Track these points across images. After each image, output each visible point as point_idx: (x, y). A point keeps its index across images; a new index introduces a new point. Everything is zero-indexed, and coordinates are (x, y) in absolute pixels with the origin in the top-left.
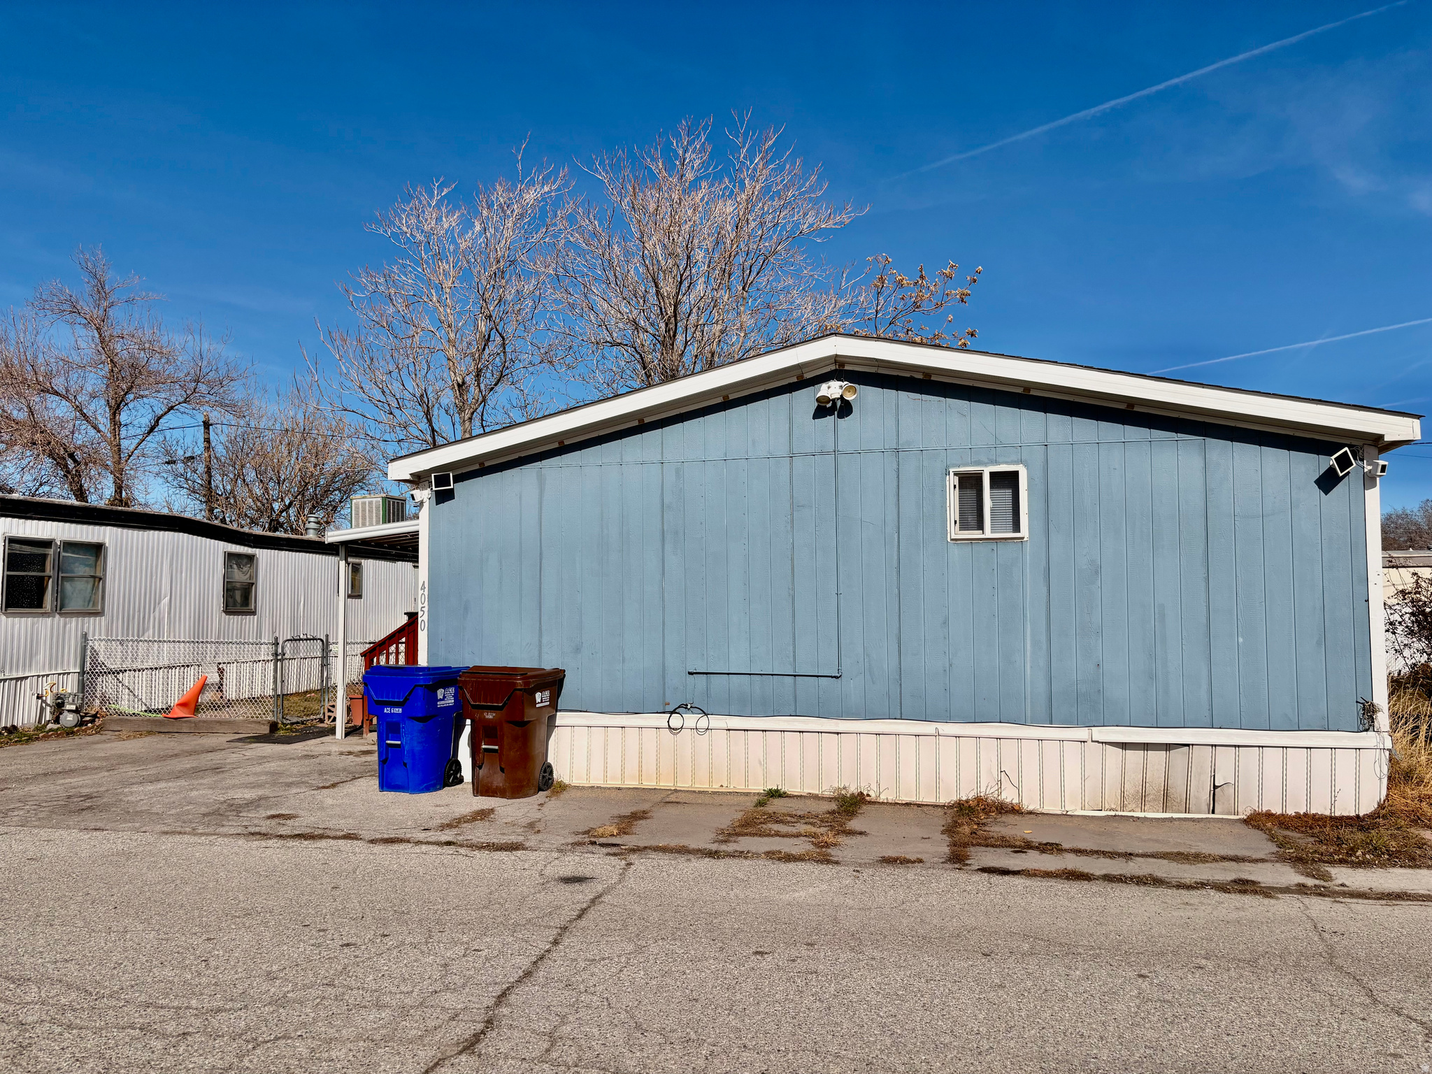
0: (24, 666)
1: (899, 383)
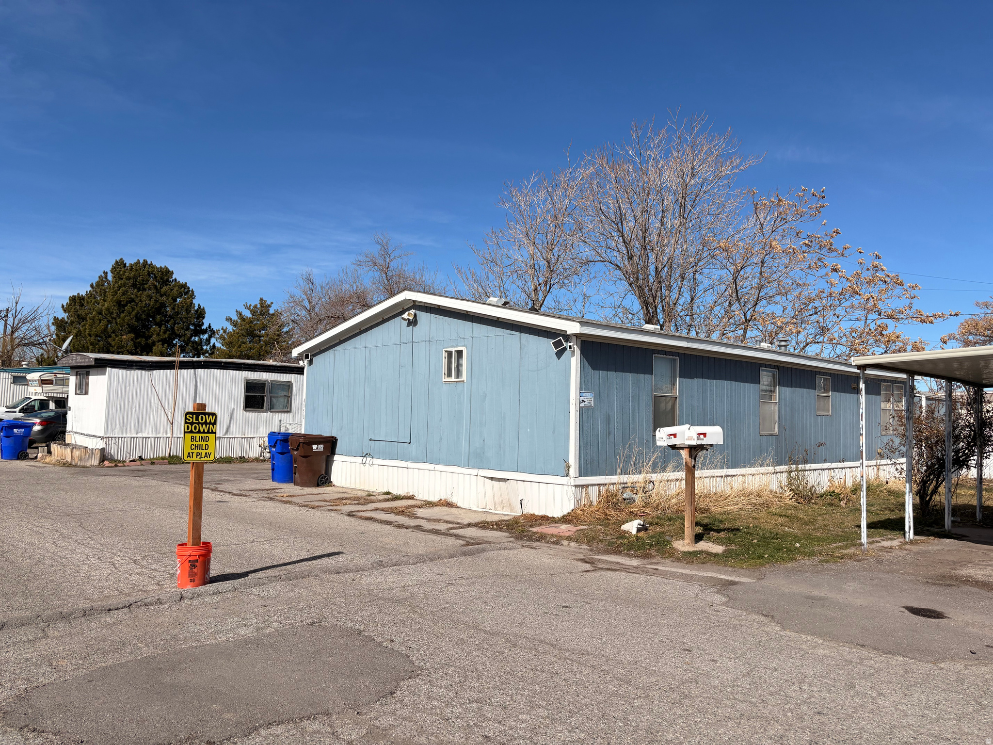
0: (254, 432)
1: (431, 310)
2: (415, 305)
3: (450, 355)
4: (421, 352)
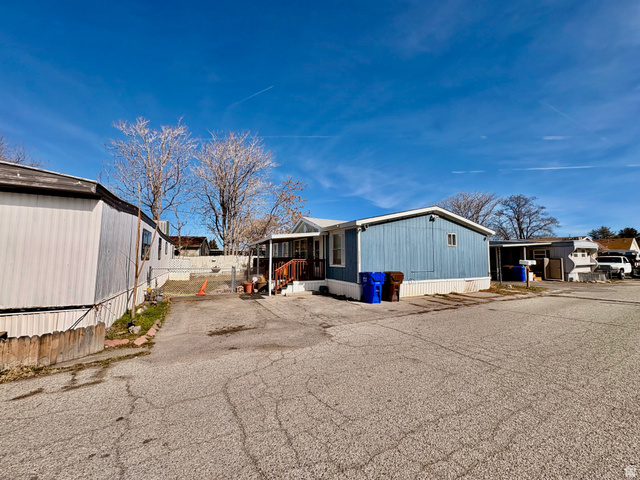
1: (440, 217)
2: (433, 213)
3: (450, 236)
4: (437, 233)
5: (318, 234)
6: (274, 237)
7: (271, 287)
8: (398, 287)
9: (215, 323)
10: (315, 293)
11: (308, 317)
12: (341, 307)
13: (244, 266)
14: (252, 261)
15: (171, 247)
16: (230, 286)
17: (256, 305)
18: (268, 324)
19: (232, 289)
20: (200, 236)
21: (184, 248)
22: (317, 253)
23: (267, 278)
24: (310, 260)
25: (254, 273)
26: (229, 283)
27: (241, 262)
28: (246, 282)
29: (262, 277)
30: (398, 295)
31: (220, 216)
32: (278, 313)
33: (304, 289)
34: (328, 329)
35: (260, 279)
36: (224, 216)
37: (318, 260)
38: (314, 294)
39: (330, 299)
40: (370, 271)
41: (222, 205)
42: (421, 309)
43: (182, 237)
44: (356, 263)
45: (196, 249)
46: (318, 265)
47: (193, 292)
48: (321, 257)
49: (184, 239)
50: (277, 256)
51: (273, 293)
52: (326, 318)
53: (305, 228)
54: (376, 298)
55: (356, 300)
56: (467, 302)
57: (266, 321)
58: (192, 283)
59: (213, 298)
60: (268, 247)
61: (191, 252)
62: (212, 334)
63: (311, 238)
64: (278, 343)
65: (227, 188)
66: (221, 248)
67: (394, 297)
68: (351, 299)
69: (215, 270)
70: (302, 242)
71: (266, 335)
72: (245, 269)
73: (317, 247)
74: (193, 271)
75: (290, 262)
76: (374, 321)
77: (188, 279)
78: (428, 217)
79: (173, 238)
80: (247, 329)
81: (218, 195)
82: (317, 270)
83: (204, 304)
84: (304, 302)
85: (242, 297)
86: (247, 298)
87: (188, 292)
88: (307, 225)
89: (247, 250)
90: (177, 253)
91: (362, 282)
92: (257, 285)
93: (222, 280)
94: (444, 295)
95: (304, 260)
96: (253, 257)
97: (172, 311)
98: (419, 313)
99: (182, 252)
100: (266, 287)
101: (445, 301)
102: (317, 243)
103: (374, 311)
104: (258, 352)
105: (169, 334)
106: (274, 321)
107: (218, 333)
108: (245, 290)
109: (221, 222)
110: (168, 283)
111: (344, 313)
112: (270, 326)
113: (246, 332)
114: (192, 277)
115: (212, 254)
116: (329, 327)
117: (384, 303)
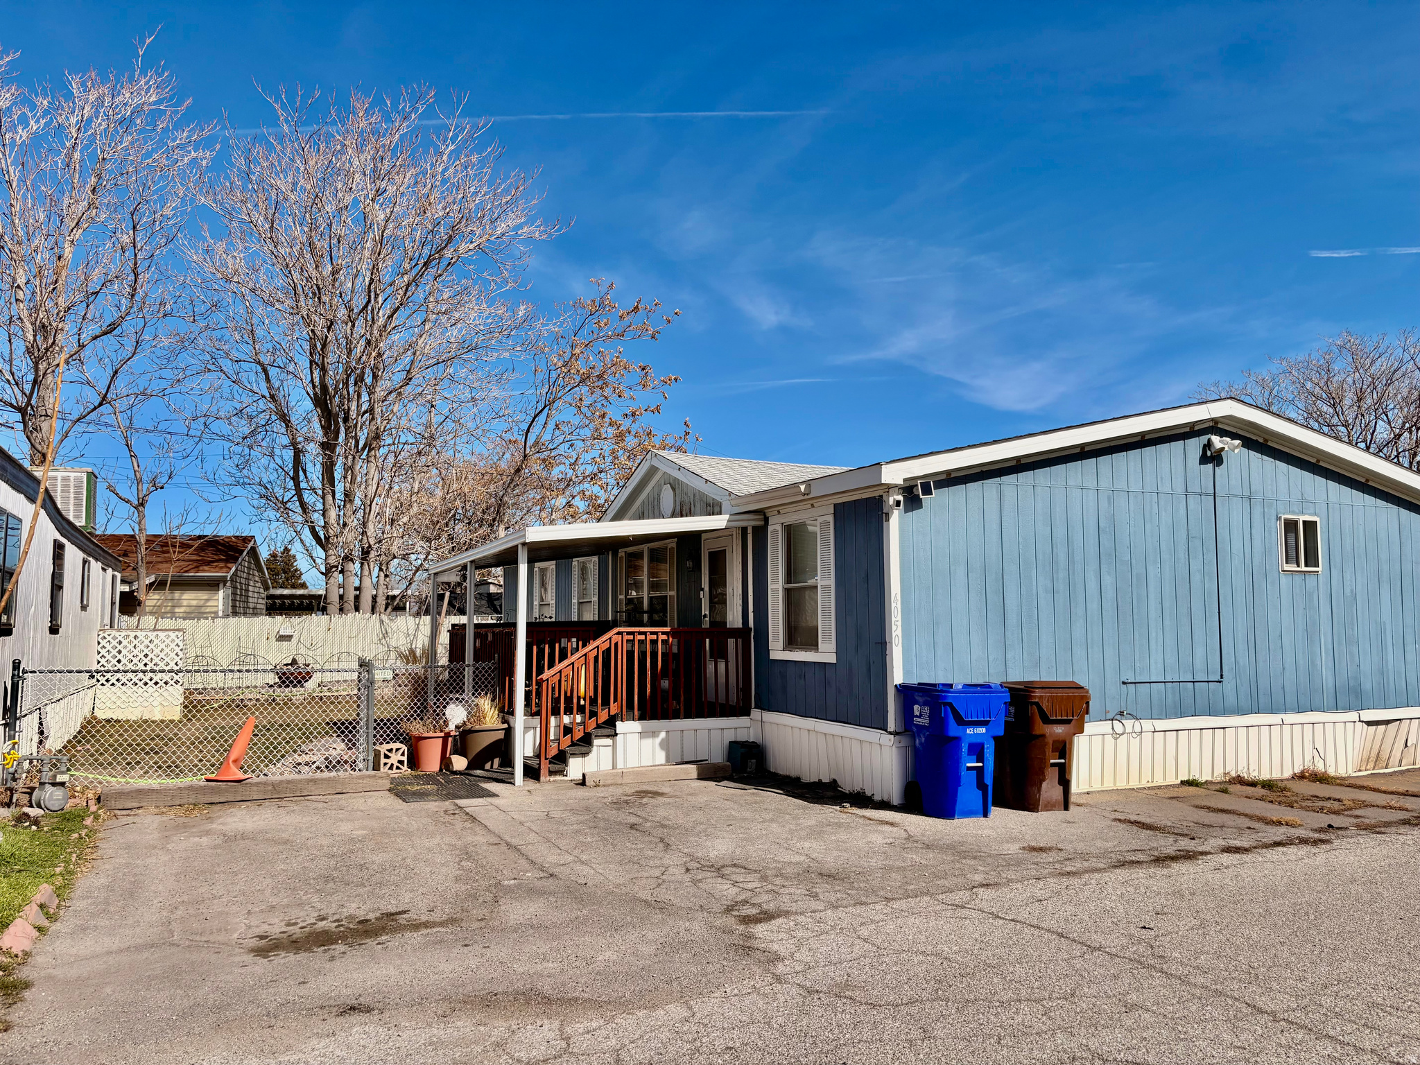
1: (1249, 444)
2: (1215, 427)
3: (1291, 526)
4: (1233, 515)
5: (718, 522)
6: (538, 533)
7: (525, 745)
8: (1064, 749)
9: (283, 899)
10: (709, 773)
11: (676, 873)
12: (816, 833)
13: (411, 657)
14: (444, 639)
15: (104, 581)
16: (351, 745)
17: (459, 824)
18: (505, 905)
19: (361, 754)
20: (226, 530)
21: (159, 585)
22: (718, 600)
23: (507, 711)
24: (689, 632)
25: (452, 687)
26: (346, 730)
27: (400, 641)
28: (416, 728)
29: (485, 704)
30: (1065, 782)
31: (313, 449)
32: (551, 858)
33: (661, 757)
34: (759, 930)
35: (475, 714)
36: (327, 447)
37: (720, 630)
38: (702, 777)
39: (773, 799)
40: (941, 678)
41: (321, 400)
42: (1168, 845)
43: (151, 540)
44: (882, 646)
45: (212, 585)
46: (719, 653)
47: (194, 769)
48: (734, 618)
49: (162, 545)
50: (550, 614)
51: (531, 772)
52: (752, 882)
53: (667, 499)
54: (968, 793)
55: (884, 805)
56: (1372, 815)
57: (499, 892)
58: (193, 729)
59: (278, 794)
60: (512, 578)
61: (190, 598)
62: (267, 947)
63: (690, 540)
64: (547, 987)
65: (341, 329)
66: (314, 582)
67: (1050, 789)
68: (861, 800)
69: (292, 676)
70: (657, 557)
71: (498, 951)
72: (417, 668)
73: (718, 579)
74: (198, 681)
75: (602, 642)
76: (960, 896)
77: (176, 713)
78: (1194, 447)
79: (117, 539)
80: (416, 926)
81: (304, 362)
82: (719, 672)
83: (239, 820)
84: (660, 811)
85: (399, 791)
86: (421, 796)
87: (172, 769)
88: (675, 485)
89: (427, 590)
90: (129, 604)
91: (908, 727)
92: (462, 740)
93: (317, 715)
94: (1268, 785)
95: (660, 634)
96: (448, 621)
97: (106, 848)
98: (1160, 860)
99: (152, 600)
100: (502, 749)
101: (1275, 812)
102: (718, 559)
103: (960, 851)
104: (463, 1025)
105: (88, 945)
106: (532, 892)
107: (295, 944)
108: (414, 760)
109: (314, 472)
110: (91, 729)
111: (831, 861)
112: (517, 911)
113: (415, 938)
114: (193, 705)
115: (276, 607)
116: (766, 916)
117: (1002, 817)
